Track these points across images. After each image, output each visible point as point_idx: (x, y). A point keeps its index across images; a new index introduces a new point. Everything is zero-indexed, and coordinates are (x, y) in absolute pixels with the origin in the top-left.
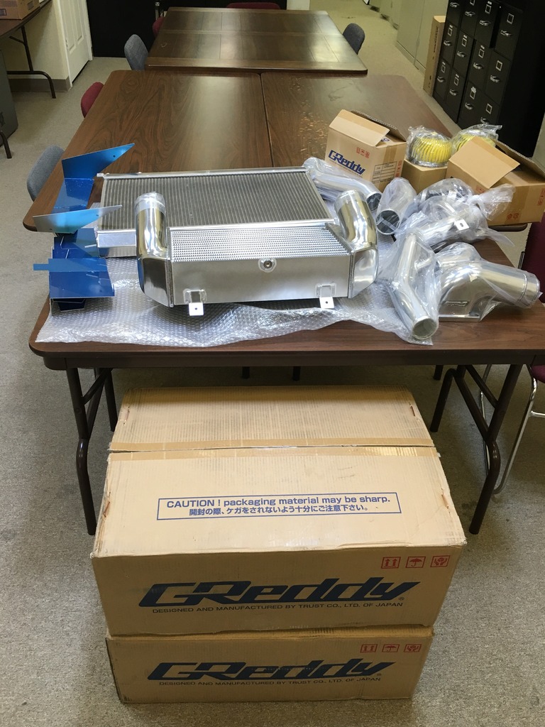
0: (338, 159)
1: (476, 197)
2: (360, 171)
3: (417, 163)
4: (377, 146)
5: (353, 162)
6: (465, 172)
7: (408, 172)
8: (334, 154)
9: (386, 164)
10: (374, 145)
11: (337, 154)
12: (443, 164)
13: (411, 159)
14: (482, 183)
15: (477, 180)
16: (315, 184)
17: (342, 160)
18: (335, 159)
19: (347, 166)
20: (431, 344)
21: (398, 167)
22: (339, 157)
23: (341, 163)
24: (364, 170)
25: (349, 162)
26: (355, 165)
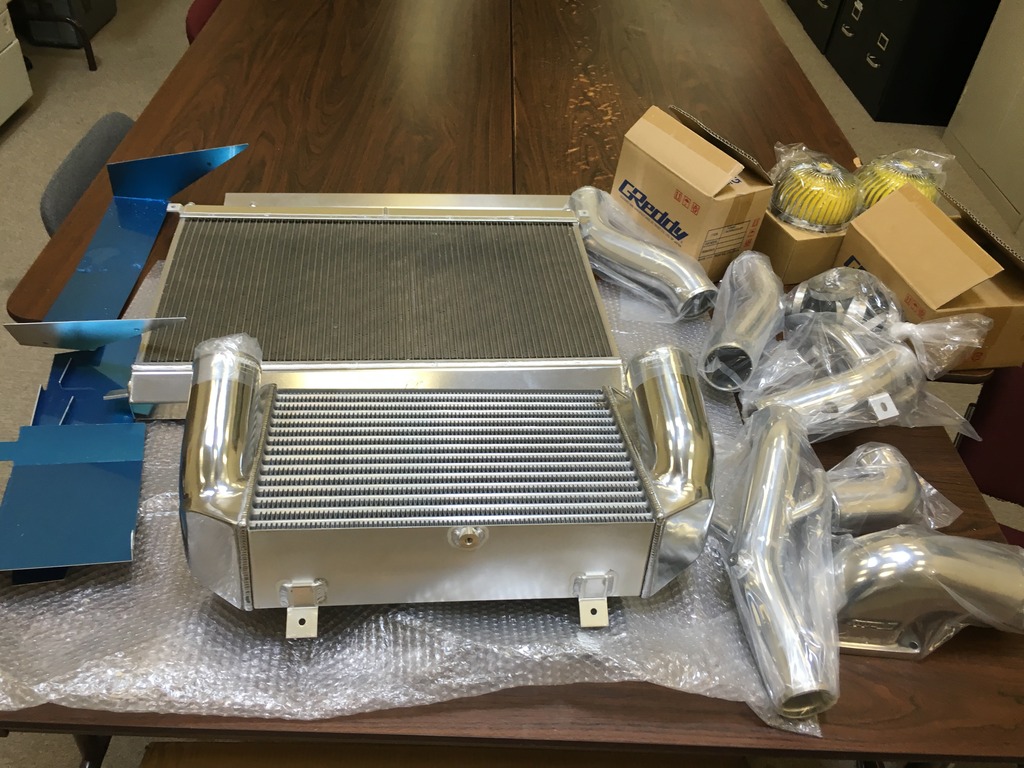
0: (637, 200)
1: (909, 328)
2: (678, 233)
3: (787, 221)
4: (716, 196)
5: (666, 214)
6: (883, 259)
7: (768, 240)
8: (628, 187)
9: (730, 225)
10: (712, 196)
11: (636, 191)
12: (837, 226)
13: (777, 212)
14: (920, 293)
15: (911, 284)
16: (587, 246)
17: (643, 204)
18: (630, 198)
19: (653, 216)
20: (818, 733)
21: (751, 228)
22: (638, 196)
23: (643, 208)
24: (685, 235)
25: (657, 211)
26: (668, 221)
